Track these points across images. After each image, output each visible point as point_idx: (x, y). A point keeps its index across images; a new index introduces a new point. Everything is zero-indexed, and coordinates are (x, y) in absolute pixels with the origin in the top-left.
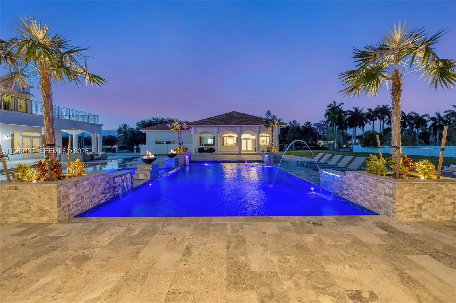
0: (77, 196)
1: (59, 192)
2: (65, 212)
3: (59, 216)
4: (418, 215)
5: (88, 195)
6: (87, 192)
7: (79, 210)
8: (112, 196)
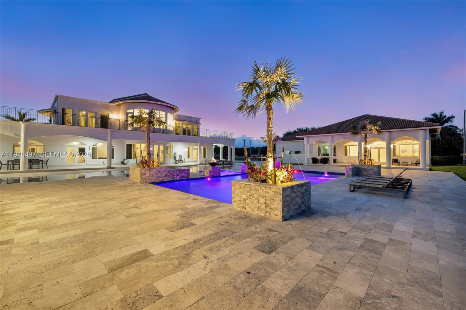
0: (150, 175)
1: (141, 172)
2: (144, 180)
3: (141, 181)
4: (243, 207)
5: (156, 175)
6: (155, 174)
7: (151, 181)
8: (172, 179)
